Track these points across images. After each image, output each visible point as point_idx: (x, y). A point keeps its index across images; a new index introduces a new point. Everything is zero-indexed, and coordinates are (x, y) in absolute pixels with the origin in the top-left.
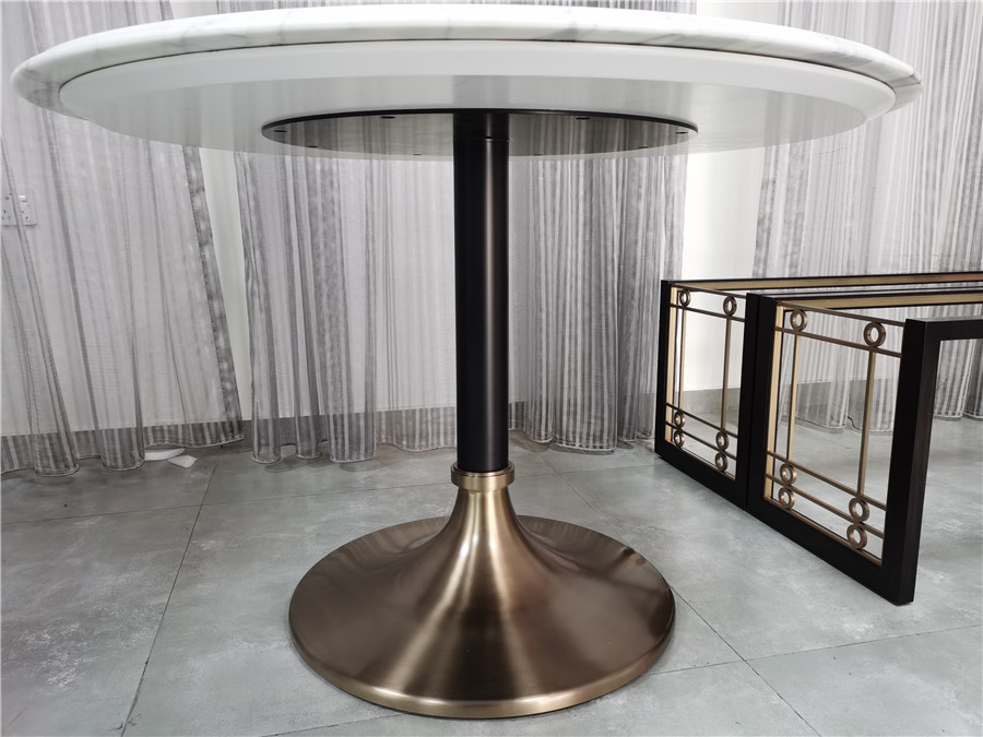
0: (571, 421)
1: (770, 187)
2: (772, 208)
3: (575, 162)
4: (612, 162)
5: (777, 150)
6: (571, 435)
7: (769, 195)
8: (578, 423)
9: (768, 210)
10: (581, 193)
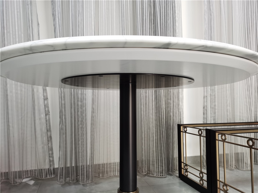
0: (153, 167)
1: (206, 98)
2: (207, 103)
3: (152, 91)
4: (162, 91)
5: (207, 88)
6: (153, 172)
7: (206, 100)
8: (155, 168)
9: (206, 104)
10: (154, 99)
